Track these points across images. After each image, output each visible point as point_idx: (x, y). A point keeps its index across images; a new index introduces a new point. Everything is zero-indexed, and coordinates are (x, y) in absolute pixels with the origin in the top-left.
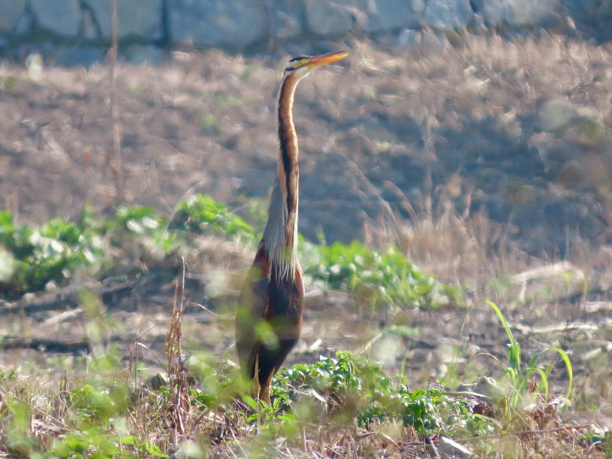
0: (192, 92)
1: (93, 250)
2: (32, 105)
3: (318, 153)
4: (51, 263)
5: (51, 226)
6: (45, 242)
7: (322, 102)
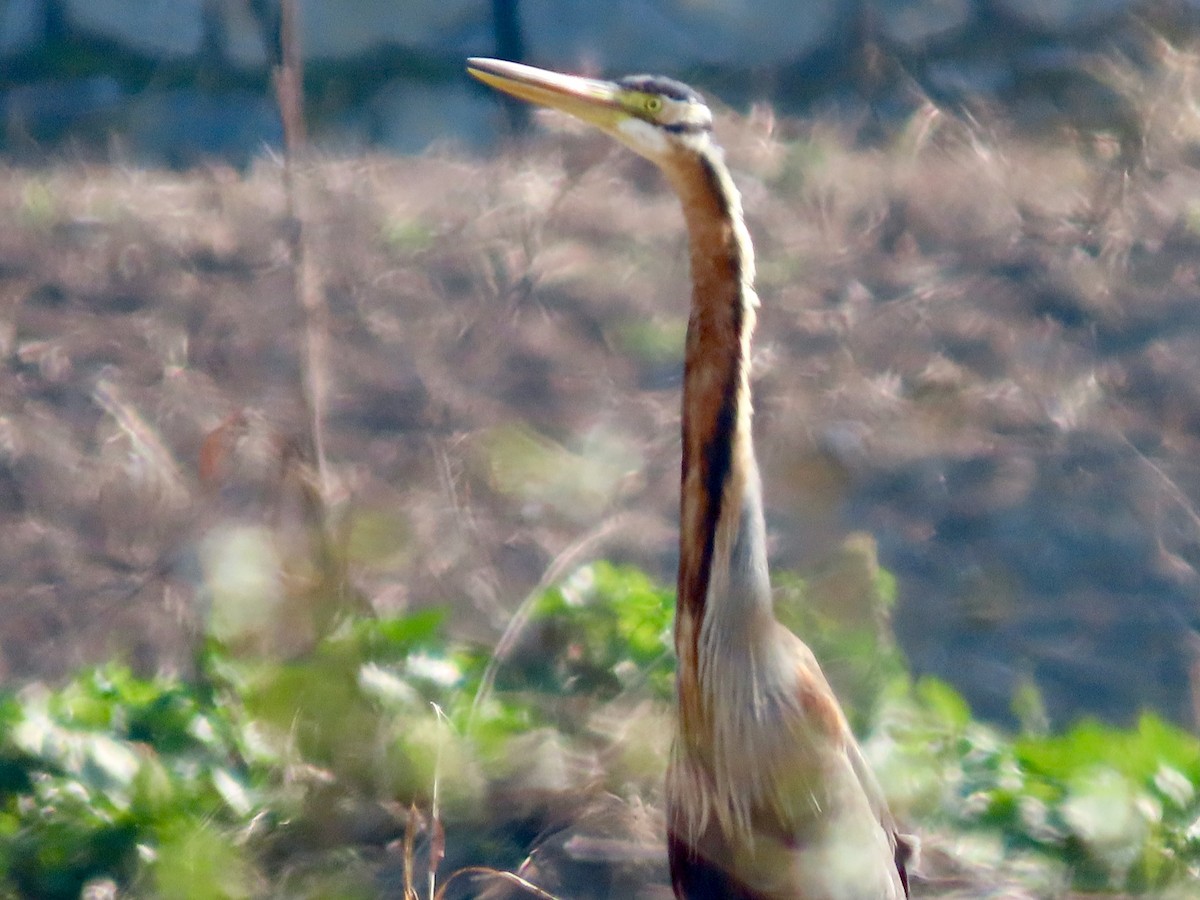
0: (598, 236)
1: (244, 771)
2: (53, 295)
3: (1039, 431)
4: (102, 817)
5: (91, 689)
6: (72, 746)
7: (1055, 261)
